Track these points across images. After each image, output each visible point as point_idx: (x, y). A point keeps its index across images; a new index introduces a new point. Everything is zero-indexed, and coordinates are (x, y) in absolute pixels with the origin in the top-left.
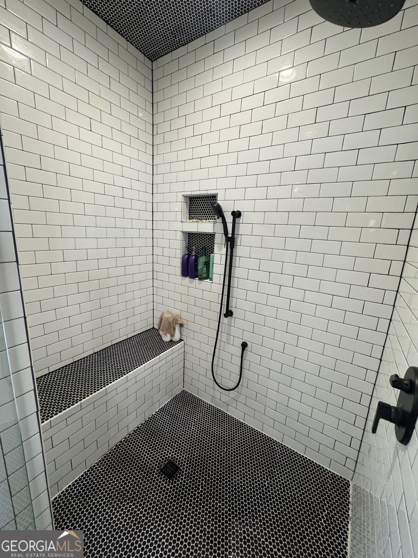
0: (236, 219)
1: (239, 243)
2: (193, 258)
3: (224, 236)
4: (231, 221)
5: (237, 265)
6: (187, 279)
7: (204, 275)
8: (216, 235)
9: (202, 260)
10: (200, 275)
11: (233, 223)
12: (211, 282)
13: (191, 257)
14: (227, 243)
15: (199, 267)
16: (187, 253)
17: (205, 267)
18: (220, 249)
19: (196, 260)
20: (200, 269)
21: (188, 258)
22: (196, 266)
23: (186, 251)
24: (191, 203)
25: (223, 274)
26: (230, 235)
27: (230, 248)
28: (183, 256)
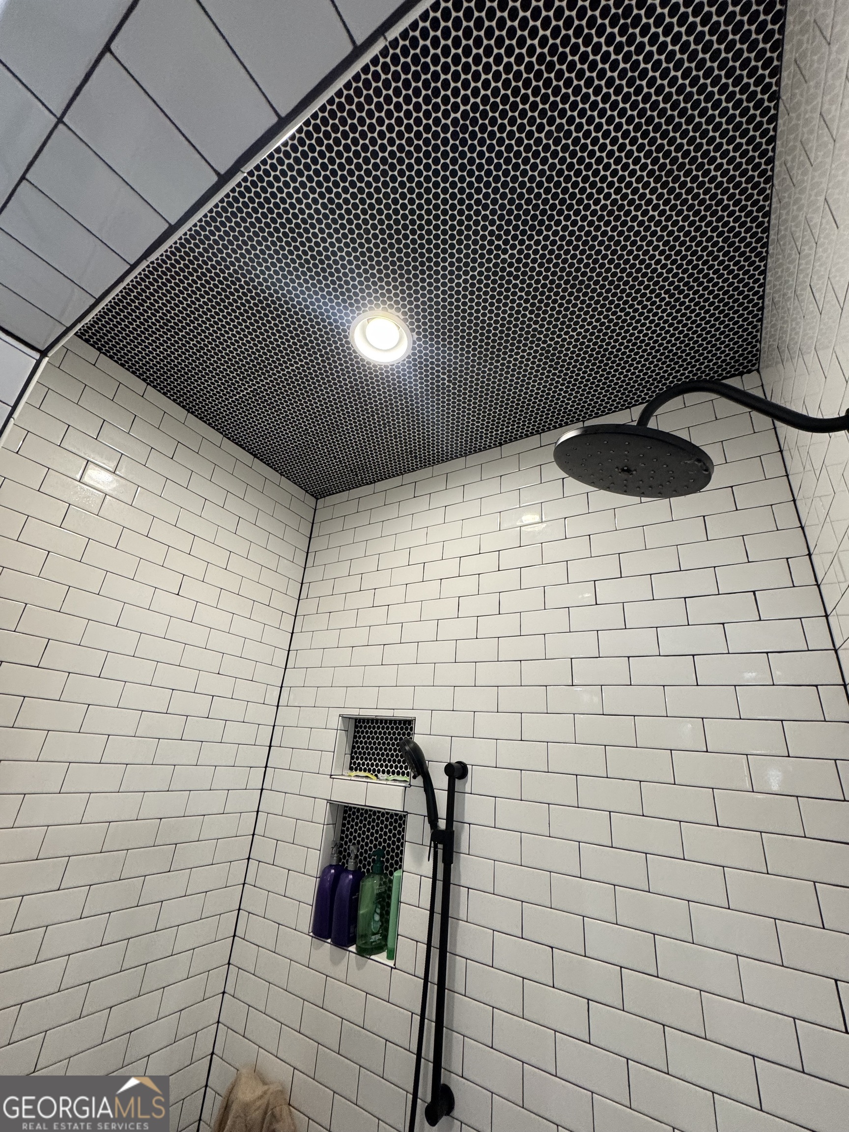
0: (457, 780)
1: (464, 848)
2: (347, 881)
3: (428, 826)
4: (445, 786)
5: (463, 915)
6: (327, 947)
7: (373, 938)
8: (410, 819)
9: (371, 886)
10: (362, 936)
11: (448, 791)
12: (391, 963)
13: (343, 875)
14: (436, 847)
15: (362, 911)
16: (334, 863)
17: (378, 911)
18: (418, 860)
19: (356, 887)
20: (363, 914)
21: (336, 878)
22: (354, 905)
23: (332, 857)
24: (358, 732)
25: (425, 940)
26: (442, 824)
27: (444, 861)
28: (325, 872)
